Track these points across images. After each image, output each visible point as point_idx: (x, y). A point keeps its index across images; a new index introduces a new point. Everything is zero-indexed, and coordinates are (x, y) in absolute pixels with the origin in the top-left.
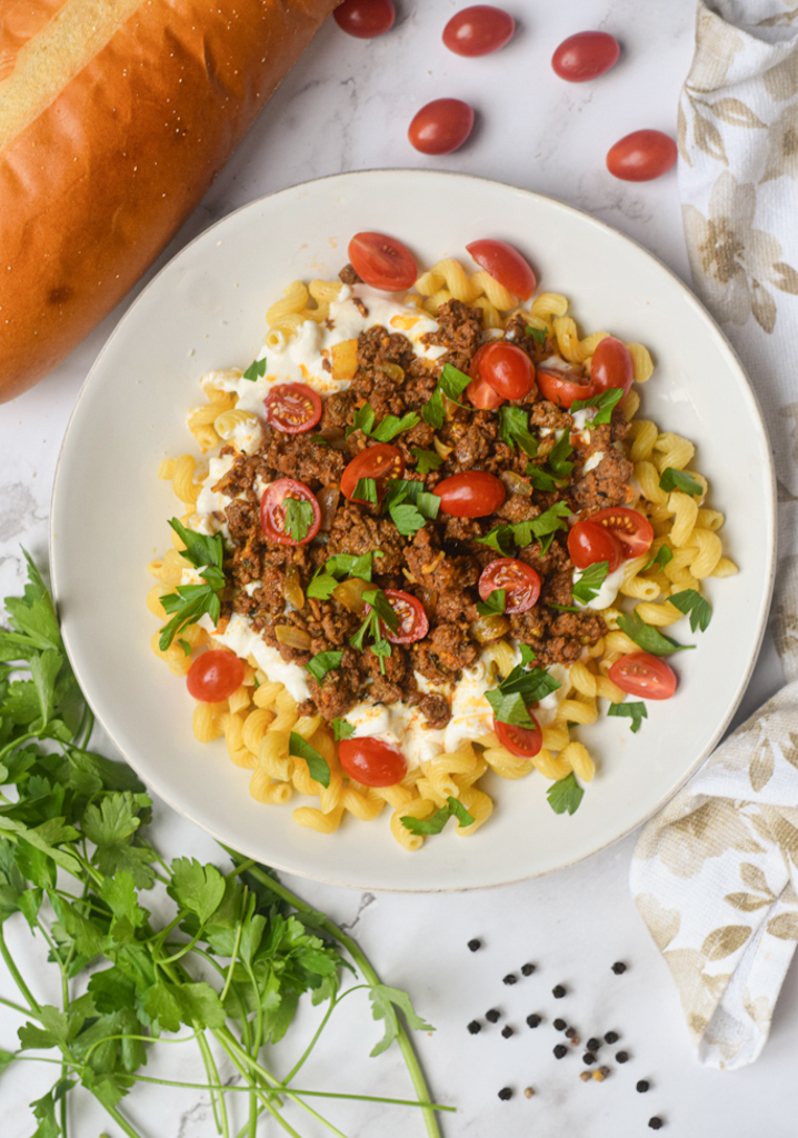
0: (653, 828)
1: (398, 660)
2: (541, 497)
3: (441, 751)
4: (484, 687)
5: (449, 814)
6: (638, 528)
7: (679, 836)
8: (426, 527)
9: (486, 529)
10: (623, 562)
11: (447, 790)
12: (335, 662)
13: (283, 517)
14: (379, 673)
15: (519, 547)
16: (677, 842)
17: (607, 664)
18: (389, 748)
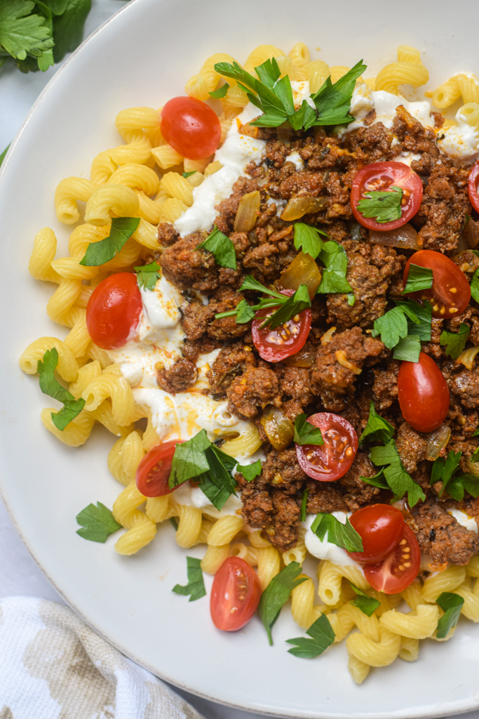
0: (74, 623)
1: (233, 332)
2: (424, 470)
3: (134, 385)
4: (210, 428)
5: (64, 402)
6: (399, 577)
7: (69, 649)
8: (385, 350)
9: (384, 414)
10: (361, 564)
11: (92, 397)
12: (223, 261)
13: (380, 189)
14: (216, 312)
15: (369, 451)
16: (60, 647)
17: (243, 553)
18: (132, 329)
